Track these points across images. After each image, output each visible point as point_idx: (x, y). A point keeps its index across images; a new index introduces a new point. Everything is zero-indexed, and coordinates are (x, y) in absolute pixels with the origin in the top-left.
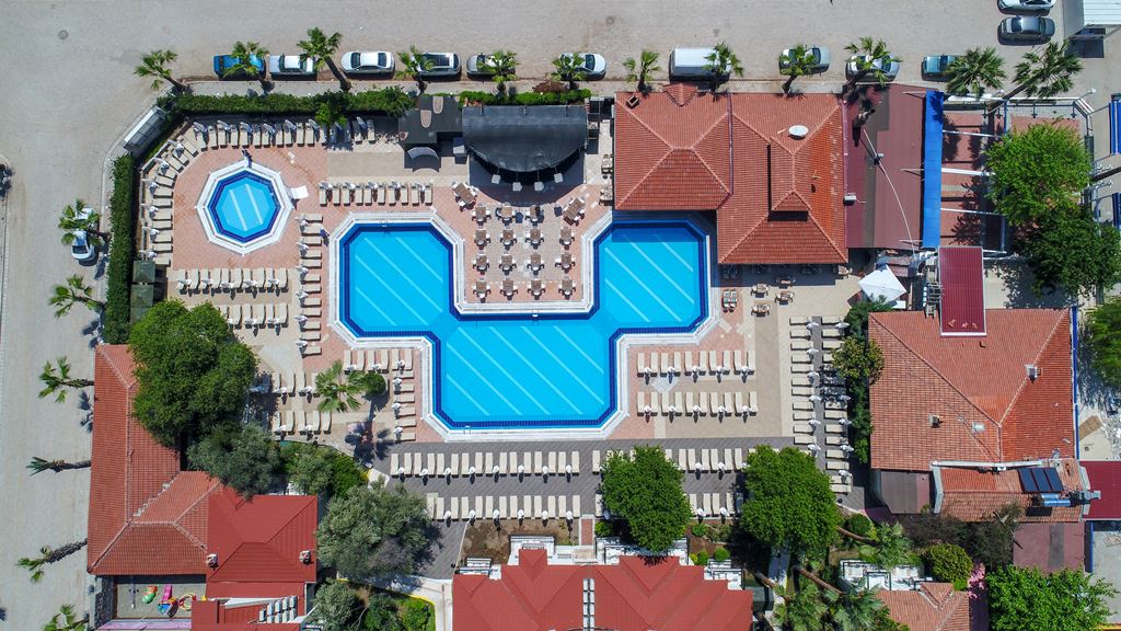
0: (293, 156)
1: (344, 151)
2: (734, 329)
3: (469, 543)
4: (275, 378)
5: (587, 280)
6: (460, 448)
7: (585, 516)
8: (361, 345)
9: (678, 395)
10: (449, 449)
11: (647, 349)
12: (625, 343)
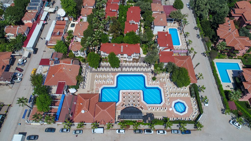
0: (173, 116)
1: (164, 116)
2: (97, 87)
3: (138, 61)
4: (170, 81)
5: (121, 95)
6: (140, 72)
7: (122, 63)
8: (157, 86)
9: (107, 78)
10: (142, 72)
11: (111, 84)
12: (115, 85)
